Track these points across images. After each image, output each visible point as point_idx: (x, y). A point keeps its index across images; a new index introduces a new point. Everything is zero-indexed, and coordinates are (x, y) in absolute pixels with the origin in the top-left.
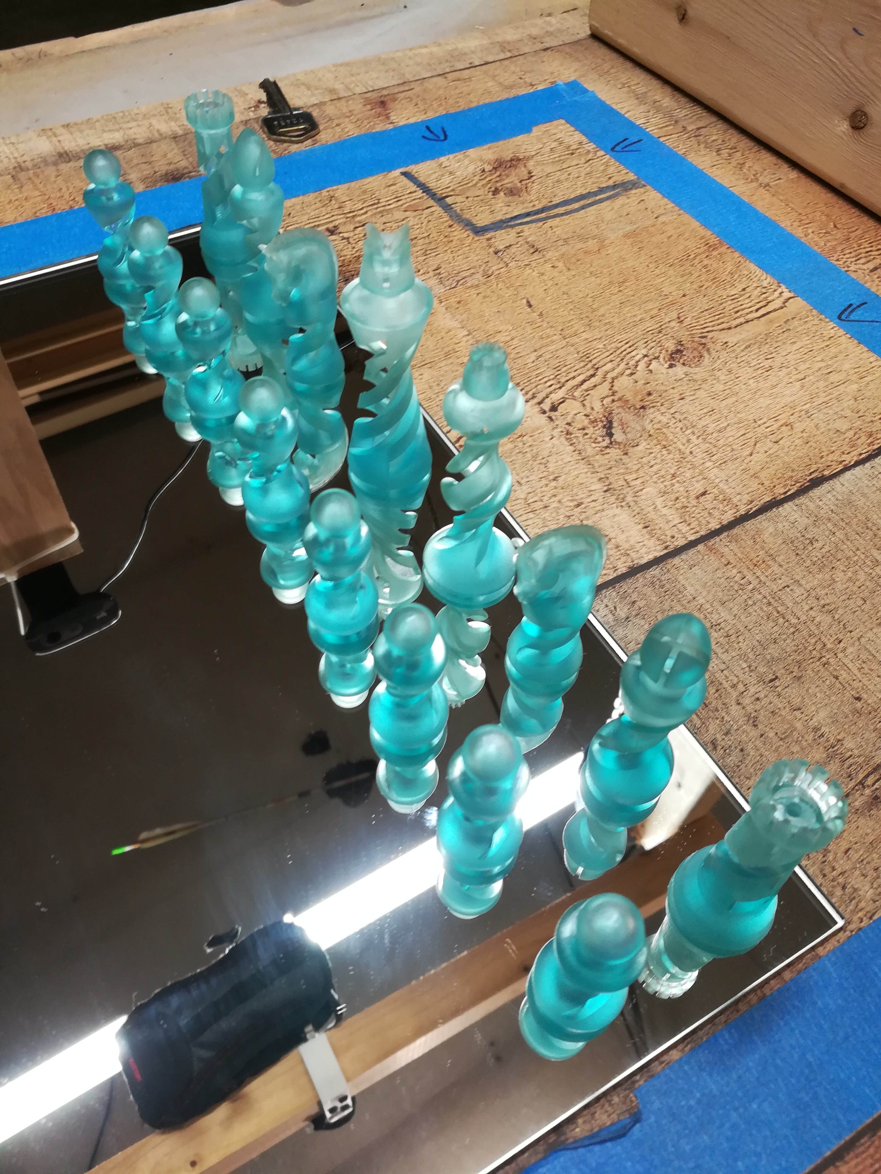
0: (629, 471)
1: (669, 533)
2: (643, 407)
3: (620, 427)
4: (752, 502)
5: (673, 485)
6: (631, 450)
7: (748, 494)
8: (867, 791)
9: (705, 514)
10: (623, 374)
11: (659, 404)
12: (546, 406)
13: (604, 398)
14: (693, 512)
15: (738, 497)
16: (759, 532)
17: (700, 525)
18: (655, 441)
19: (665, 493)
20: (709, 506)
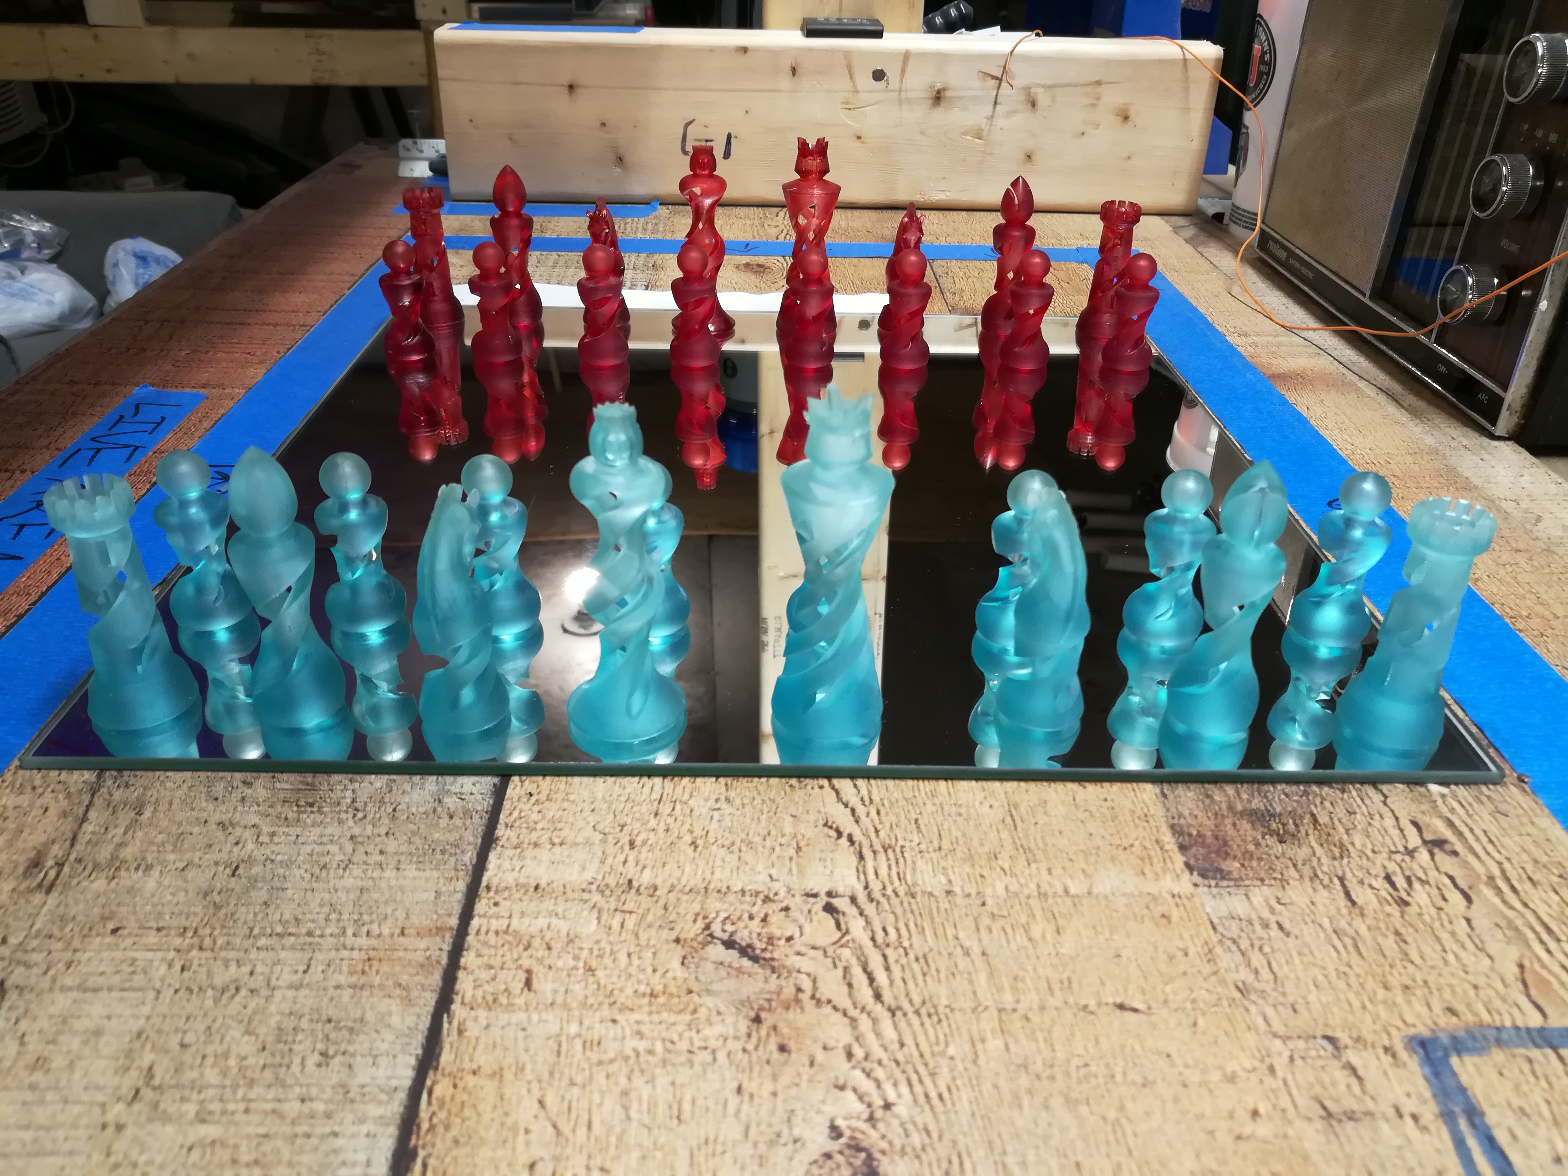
0: (643, 925)
1: (505, 905)
2: (757, 1020)
3: (735, 965)
4: (460, 1032)
5: (576, 958)
6: (679, 951)
7: (477, 1039)
8: (50, 863)
9: (496, 962)
10: (857, 1039)
11: (750, 1047)
12: (841, 903)
13: (815, 981)
14: (510, 950)
15: (484, 1023)
16: (408, 1002)
17: (486, 944)
18: (673, 989)
19: (571, 941)
20: (502, 975)
